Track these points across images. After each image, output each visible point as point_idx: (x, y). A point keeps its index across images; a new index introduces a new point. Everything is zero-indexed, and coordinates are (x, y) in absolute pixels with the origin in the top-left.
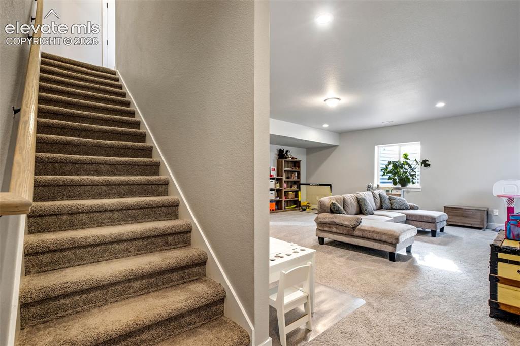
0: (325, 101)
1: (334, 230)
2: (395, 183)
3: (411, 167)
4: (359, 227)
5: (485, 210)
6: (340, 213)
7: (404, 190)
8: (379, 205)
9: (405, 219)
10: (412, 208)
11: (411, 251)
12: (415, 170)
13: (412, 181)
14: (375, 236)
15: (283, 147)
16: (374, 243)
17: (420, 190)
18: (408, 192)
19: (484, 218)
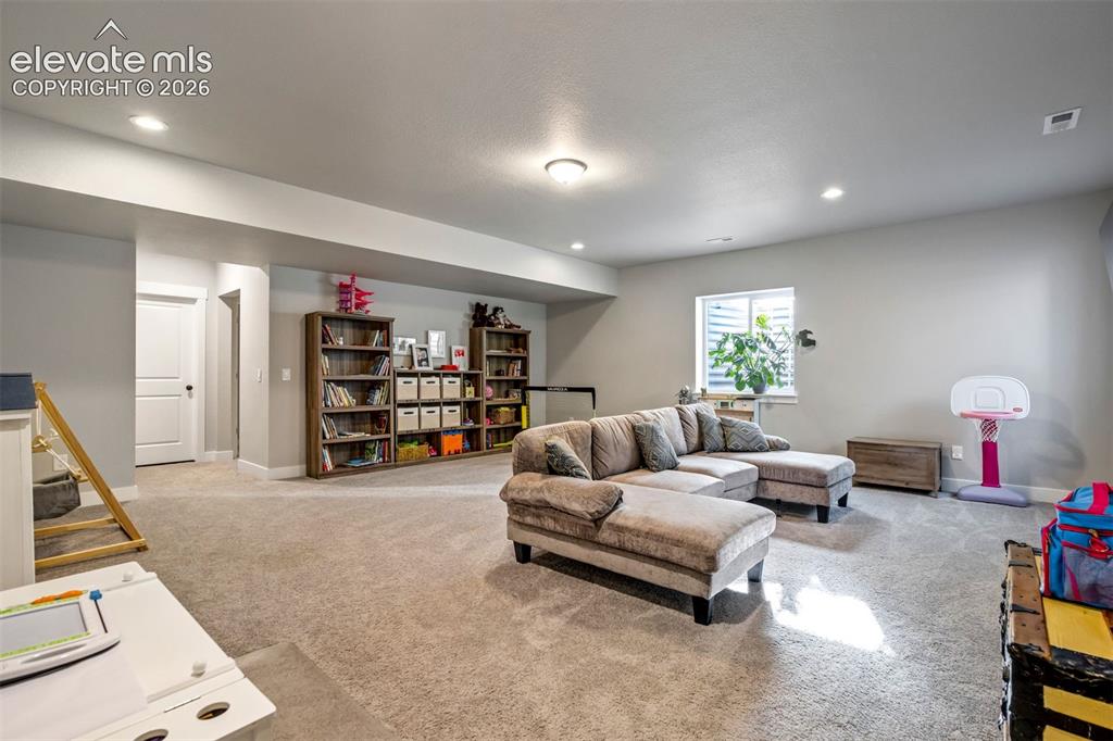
0: (547, 166)
1: (549, 524)
2: (740, 386)
3: (773, 347)
4: (610, 518)
5: (935, 449)
6: (567, 474)
7: (762, 401)
8: (694, 440)
9: (756, 478)
10: (775, 447)
11: (763, 578)
12: (784, 355)
13: (778, 379)
14: (653, 548)
15: (483, 300)
16: (652, 567)
17: (796, 402)
18: (769, 405)
19: (934, 468)
